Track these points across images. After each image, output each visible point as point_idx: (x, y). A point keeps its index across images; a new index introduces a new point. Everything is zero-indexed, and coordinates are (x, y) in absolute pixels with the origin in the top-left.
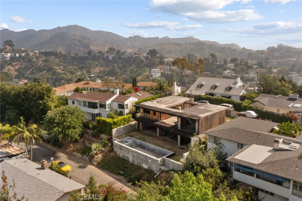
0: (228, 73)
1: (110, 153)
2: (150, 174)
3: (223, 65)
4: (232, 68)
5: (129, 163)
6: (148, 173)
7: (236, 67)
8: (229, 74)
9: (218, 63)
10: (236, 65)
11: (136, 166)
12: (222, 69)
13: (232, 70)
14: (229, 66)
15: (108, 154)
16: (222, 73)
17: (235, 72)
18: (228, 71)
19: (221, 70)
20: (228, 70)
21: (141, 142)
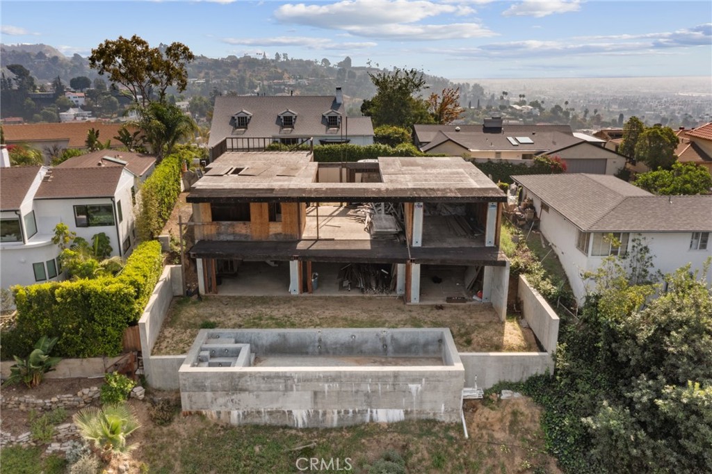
0: (73, 117)
1: (165, 429)
2: (429, 433)
3: (56, 96)
4: (82, 102)
5: (294, 432)
6: (420, 436)
7: (92, 99)
8: (79, 119)
9: (38, 92)
10: (90, 95)
11: (340, 429)
12: (54, 107)
13: (83, 108)
14: (72, 99)
15: (162, 435)
16: (59, 116)
17: (92, 113)
18: (72, 112)
19: (52, 108)
20: (73, 107)
21: (279, 335)
